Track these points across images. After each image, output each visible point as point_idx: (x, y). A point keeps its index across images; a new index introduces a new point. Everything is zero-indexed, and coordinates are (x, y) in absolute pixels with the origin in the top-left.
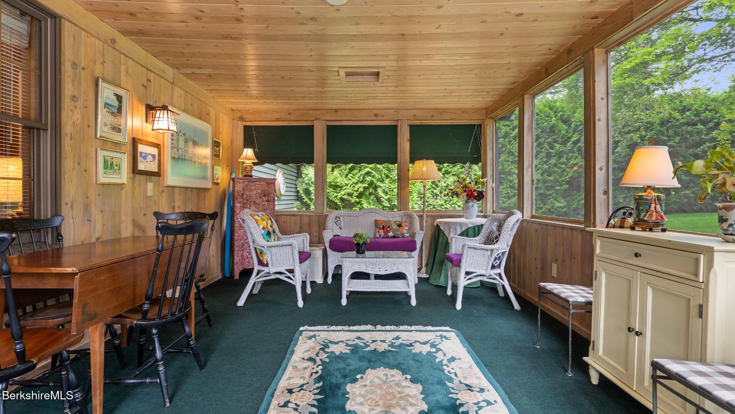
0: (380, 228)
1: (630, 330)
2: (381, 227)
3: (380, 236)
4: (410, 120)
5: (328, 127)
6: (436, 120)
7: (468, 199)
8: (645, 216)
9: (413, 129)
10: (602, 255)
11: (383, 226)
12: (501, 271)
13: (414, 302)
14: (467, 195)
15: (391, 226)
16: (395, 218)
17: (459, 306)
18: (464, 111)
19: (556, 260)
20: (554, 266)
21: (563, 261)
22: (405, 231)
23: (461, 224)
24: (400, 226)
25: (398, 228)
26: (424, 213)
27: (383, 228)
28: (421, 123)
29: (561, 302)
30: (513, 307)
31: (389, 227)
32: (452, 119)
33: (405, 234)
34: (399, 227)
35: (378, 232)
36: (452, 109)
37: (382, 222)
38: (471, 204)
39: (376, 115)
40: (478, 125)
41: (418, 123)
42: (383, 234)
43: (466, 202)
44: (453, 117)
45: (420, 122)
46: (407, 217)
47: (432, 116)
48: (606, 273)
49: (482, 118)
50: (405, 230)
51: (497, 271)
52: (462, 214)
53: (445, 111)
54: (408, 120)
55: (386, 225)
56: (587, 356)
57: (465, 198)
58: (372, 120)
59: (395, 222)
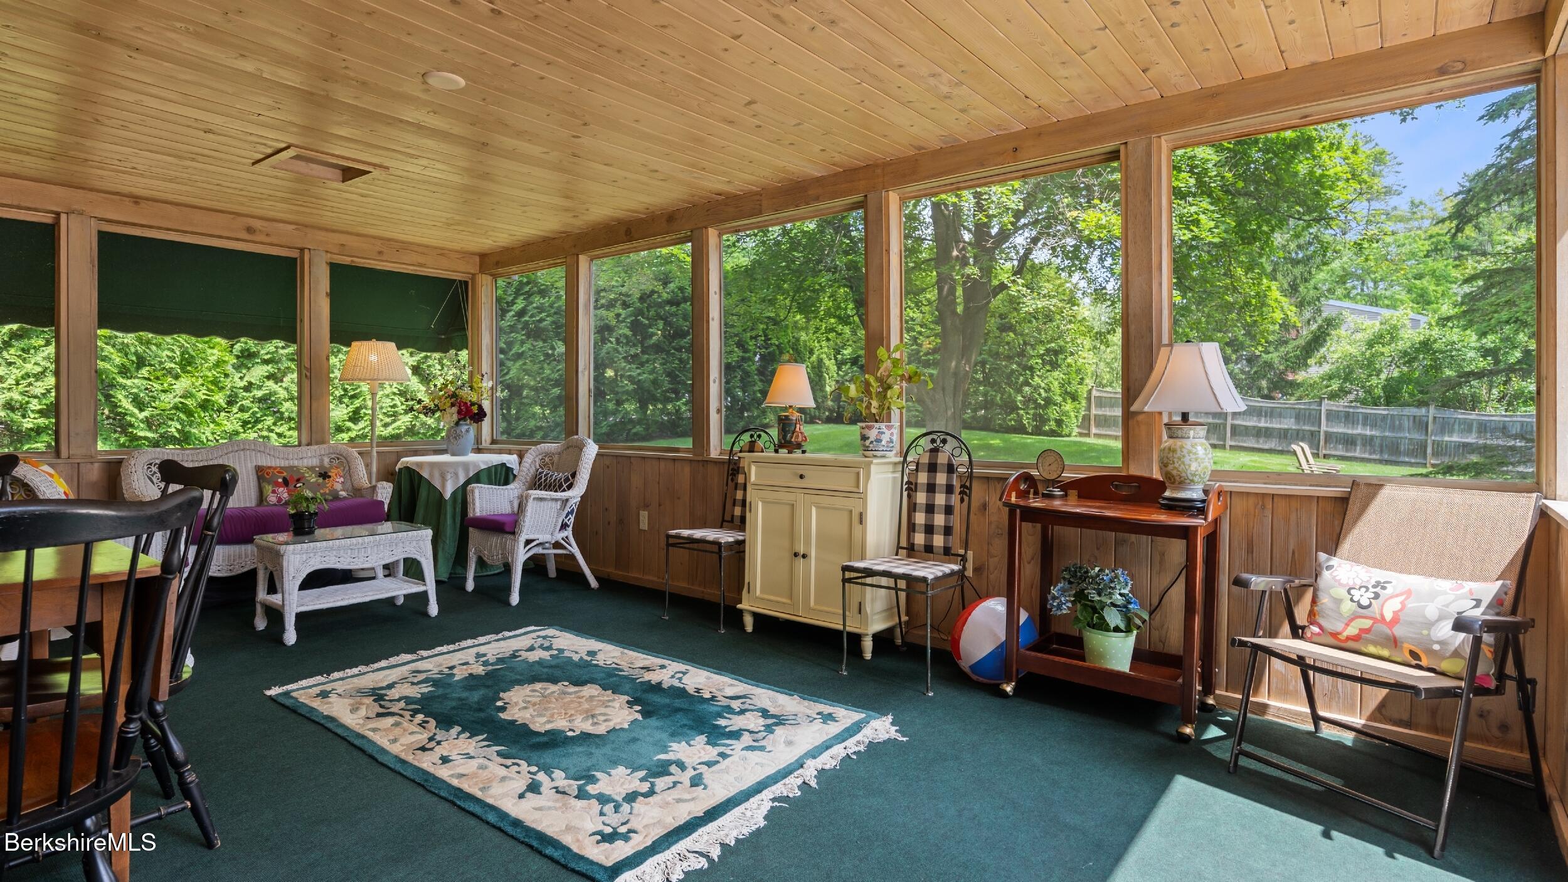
0: (277, 484)
1: (796, 555)
2: (280, 480)
3: (280, 500)
4: (331, 253)
5: (102, 235)
6: (387, 261)
7: (460, 420)
8: (792, 437)
9: (338, 272)
10: (758, 482)
11: (285, 479)
12: (569, 532)
13: (433, 610)
14: (459, 413)
15: (304, 477)
16: (305, 461)
17: (515, 599)
18: (442, 252)
19: (646, 506)
20: (644, 515)
21: (660, 505)
22: (338, 487)
23: (466, 466)
24: (325, 475)
25: (321, 480)
26: (372, 447)
27: (286, 482)
28: (352, 261)
29: (708, 547)
30: (590, 585)
31: (298, 481)
32: (420, 265)
33: (341, 493)
34: (324, 479)
35: (274, 492)
36: (419, 245)
37: (278, 470)
38: (464, 428)
39: (250, 230)
40: (460, 281)
41: (346, 260)
42: (286, 495)
43: (457, 424)
44: (421, 260)
45: (350, 259)
46: (333, 456)
47: (380, 253)
48: (763, 502)
49: (472, 271)
50: (338, 484)
51: (564, 534)
52: (444, 447)
53: (404, 246)
54: (327, 252)
55: (291, 477)
56: (741, 603)
57: (455, 417)
58: (238, 239)
59: (311, 469)
